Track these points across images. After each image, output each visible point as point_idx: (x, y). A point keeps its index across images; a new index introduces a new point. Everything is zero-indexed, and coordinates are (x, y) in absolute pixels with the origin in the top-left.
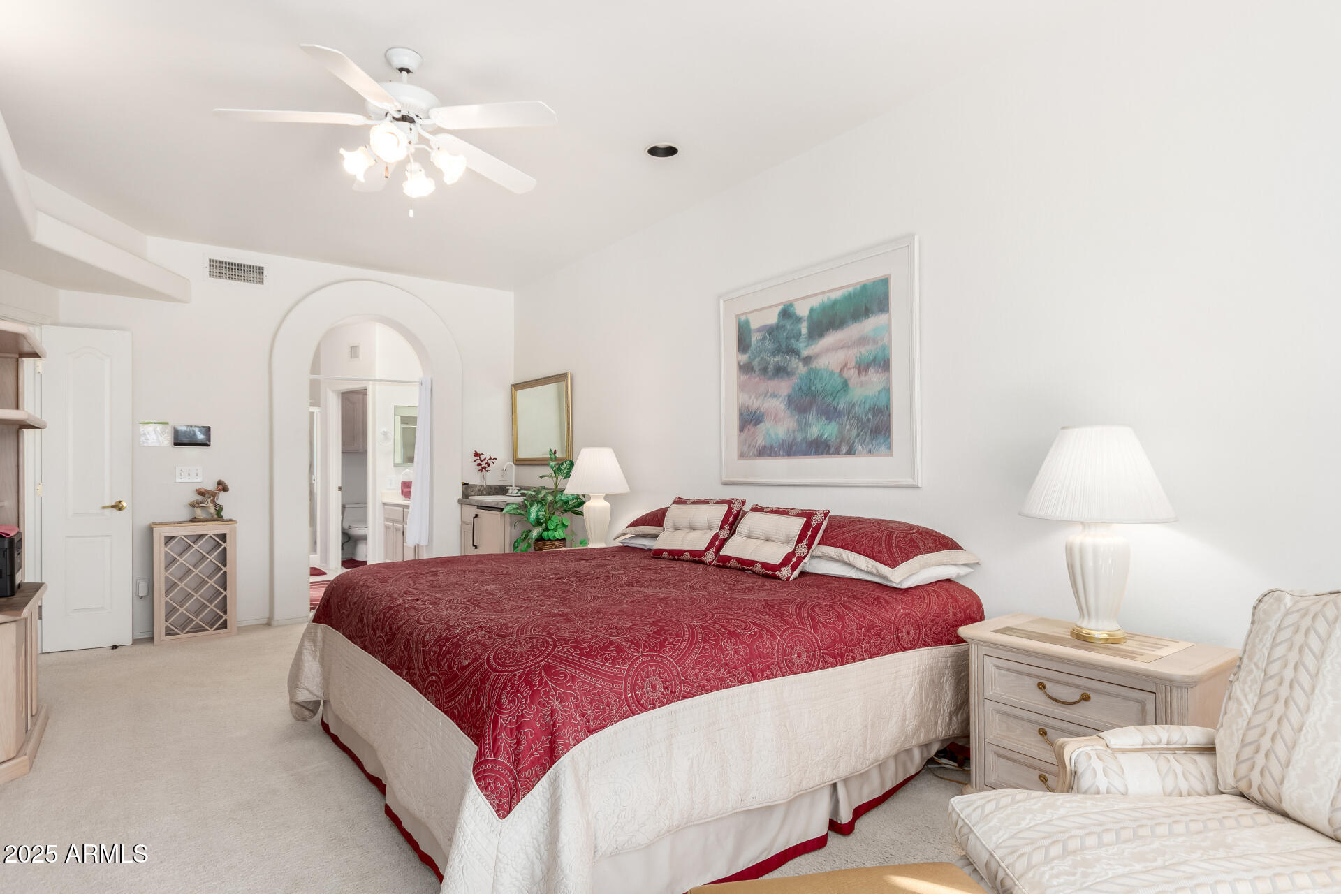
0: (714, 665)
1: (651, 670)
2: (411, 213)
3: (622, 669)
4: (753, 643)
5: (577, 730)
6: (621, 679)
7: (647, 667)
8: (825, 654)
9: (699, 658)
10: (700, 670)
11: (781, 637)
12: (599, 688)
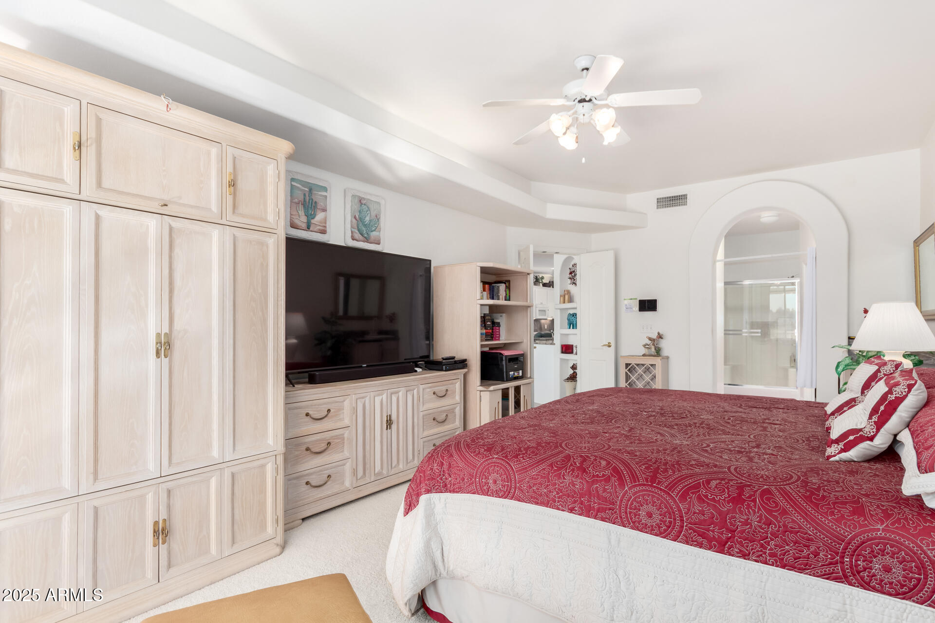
0: (548, 486)
1: (496, 468)
2: (584, 160)
3: (479, 461)
4: (593, 482)
5: (440, 486)
6: (476, 467)
7: (495, 466)
8: (690, 528)
9: (537, 475)
10: (535, 484)
11: (630, 488)
12: (461, 467)
